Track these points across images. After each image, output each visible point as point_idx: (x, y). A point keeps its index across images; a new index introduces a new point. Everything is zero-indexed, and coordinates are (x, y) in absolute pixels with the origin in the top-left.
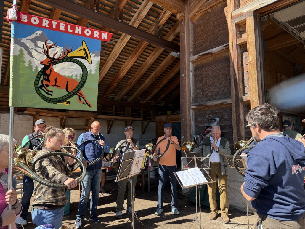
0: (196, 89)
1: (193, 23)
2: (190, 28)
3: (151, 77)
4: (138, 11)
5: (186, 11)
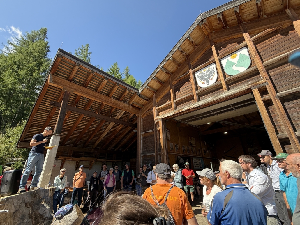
0: (143, 147)
1: (143, 118)
2: (141, 121)
3: (127, 138)
4: (120, 112)
5: (140, 113)
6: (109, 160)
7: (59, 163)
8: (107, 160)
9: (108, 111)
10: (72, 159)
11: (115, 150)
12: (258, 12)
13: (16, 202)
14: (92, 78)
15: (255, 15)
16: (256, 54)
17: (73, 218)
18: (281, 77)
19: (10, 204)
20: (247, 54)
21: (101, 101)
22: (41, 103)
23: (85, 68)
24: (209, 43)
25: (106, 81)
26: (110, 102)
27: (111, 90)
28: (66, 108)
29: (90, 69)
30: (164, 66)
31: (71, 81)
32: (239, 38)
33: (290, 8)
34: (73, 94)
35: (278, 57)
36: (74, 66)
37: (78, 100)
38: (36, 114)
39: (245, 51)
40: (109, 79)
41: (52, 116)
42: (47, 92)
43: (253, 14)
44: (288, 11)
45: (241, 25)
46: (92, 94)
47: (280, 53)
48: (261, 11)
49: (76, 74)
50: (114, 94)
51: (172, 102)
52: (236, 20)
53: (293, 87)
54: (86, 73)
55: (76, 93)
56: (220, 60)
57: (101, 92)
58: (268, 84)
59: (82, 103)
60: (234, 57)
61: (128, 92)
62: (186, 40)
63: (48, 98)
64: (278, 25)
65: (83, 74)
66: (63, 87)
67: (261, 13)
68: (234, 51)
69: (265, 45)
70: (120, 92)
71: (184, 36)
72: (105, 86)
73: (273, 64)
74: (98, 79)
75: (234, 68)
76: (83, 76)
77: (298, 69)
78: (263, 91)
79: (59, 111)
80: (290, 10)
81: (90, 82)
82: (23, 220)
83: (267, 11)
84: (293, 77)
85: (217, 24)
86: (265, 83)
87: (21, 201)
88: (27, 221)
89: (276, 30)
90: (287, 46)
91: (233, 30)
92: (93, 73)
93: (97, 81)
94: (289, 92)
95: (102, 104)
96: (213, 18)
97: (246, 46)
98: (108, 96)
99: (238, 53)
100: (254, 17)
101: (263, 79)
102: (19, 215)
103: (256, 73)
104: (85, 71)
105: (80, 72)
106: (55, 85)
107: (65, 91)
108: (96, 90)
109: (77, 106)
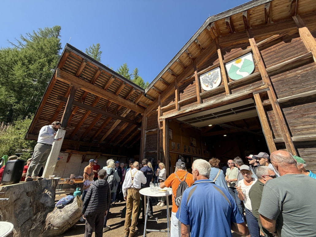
0: (146, 145)
1: (148, 118)
2: (146, 120)
3: (132, 135)
4: (126, 111)
5: (145, 113)
6: (114, 155)
7: (66, 155)
8: (112, 155)
9: (114, 109)
10: (79, 153)
11: (120, 146)
12: (266, 18)
13: (17, 191)
14: (100, 75)
15: (262, 21)
16: (260, 59)
17: (74, 209)
18: (282, 83)
19: (11, 192)
20: (252, 60)
21: (107, 98)
22: (49, 97)
23: (93, 65)
24: (215, 47)
25: (113, 79)
26: (116, 100)
27: (118, 88)
28: (73, 103)
29: (97, 66)
30: (171, 68)
31: (78, 77)
32: (245, 43)
33: (297, 15)
34: (80, 89)
35: (282, 63)
36: (82, 63)
37: (85, 97)
38: (44, 108)
39: (249, 57)
40: (117, 78)
41: (59, 110)
42: (54, 87)
43: (261, 20)
44: (295, 18)
45: (248, 30)
46: (99, 92)
47: (283, 60)
48: (268, 17)
49: (84, 71)
50: (120, 93)
51: (176, 103)
52: (244, 25)
53: (293, 94)
54: (94, 70)
55: (83, 89)
56: (225, 64)
57: (108, 89)
58: (269, 90)
59: (89, 99)
60: (239, 62)
61: (134, 91)
62: (194, 43)
63: (55, 93)
64: (284, 32)
65: (90, 71)
66: (70, 82)
67: (269, 19)
68: (239, 56)
69: (269, 51)
70: (127, 90)
71: (191, 39)
72: (112, 84)
73: (276, 70)
74: (105, 76)
75: (238, 72)
76: (90, 73)
77: (300, 77)
78: (264, 97)
79: (65, 106)
80: (297, 17)
81: (97, 79)
82: (24, 208)
83: (274, 17)
84: (294, 84)
85: (224, 29)
86: (266, 89)
87: (23, 190)
88: (28, 209)
89: (282, 37)
90: (291, 53)
91: (240, 35)
92: (101, 71)
93: (104, 79)
94: (289, 98)
95: (108, 102)
96: (221, 22)
97: (251, 52)
98: (115, 94)
99: (243, 59)
100: (261, 23)
101: (265, 85)
102: (20, 203)
103: (259, 78)
104: (93, 68)
105: (87, 68)
106: (62, 80)
107: (72, 86)
108: (103, 88)
109: (84, 102)
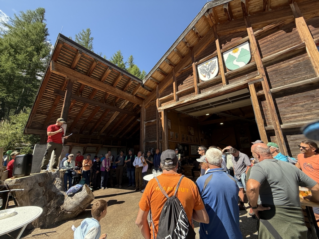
0: (146, 135)
1: (146, 109)
2: (145, 111)
3: (131, 126)
4: (124, 102)
5: (143, 104)
6: (114, 146)
7: (67, 148)
8: (112, 146)
9: (113, 101)
10: (79, 145)
11: (120, 138)
12: (264, 4)
13: (29, 182)
14: (96, 67)
15: (261, 8)
16: (256, 49)
17: (84, 195)
18: (275, 74)
19: (24, 184)
20: (248, 50)
21: (105, 90)
22: (45, 91)
23: (88, 56)
24: (213, 35)
25: (110, 71)
26: (114, 92)
27: (115, 79)
28: (71, 96)
29: (93, 57)
30: (168, 58)
31: (74, 69)
32: (242, 31)
33: (295, 2)
34: (77, 82)
35: (276, 54)
36: (76, 54)
37: (82, 89)
38: (41, 102)
39: (246, 46)
40: (113, 69)
41: (56, 104)
42: (50, 80)
43: (259, 7)
44: (292, 6)
45: (246, 18)
46: (96, 84)
47: (279, 50)
48: (266, 4)
49: (79, 62)
50: (118, 84)
51: (174, 94)
52: (242, 12)
53: (285, 84)
54: (89, 61)
55: (80, 82)
56: (222, 54)
57: (105, 81)
58: (263, 80)
59: (86, 92)
60: (236, 52)
61: (132, 82)
62: (191, 31)
63: (51, 86)
64: (281, 20)
65: (86, 63)
66: (66, 75)
67: (267, 6)
68: (237, 45)
69: (266, 40)
70: (124, 82)
71: (189, 27)
72: (109, 76)
73: (271, 60)
74: (102, 68)
75: (235, 62)
76: (86, 65)
77: (292, 67)
78: (258, 87)
79: (64, 100)
80: (294, 5)
81: (93, 70)
82: (38, 197)
83: (272, 4)
84: (286, 74)
85: (222, 15)
86: (261, 79)
87: (35, 181)
88: (42, 197)
89: (279, 25)
90: (286, 43)
91: (238, 23)
92: (97, 62)
93: (100, 70)
94: (281, 88)
95: (106, 94)
96: (220, 8)
97: (248, 41)
98: (112, 86)
99: (240, 48)
100: (259, 9)
101: (260, 75)
102: (33, 193)
103: (254, 69)
104: (88, 59)
105: (83, 60)
106: (58, 73)
107: (68, 79)
108: (100, 80)
109: (81, 95)
